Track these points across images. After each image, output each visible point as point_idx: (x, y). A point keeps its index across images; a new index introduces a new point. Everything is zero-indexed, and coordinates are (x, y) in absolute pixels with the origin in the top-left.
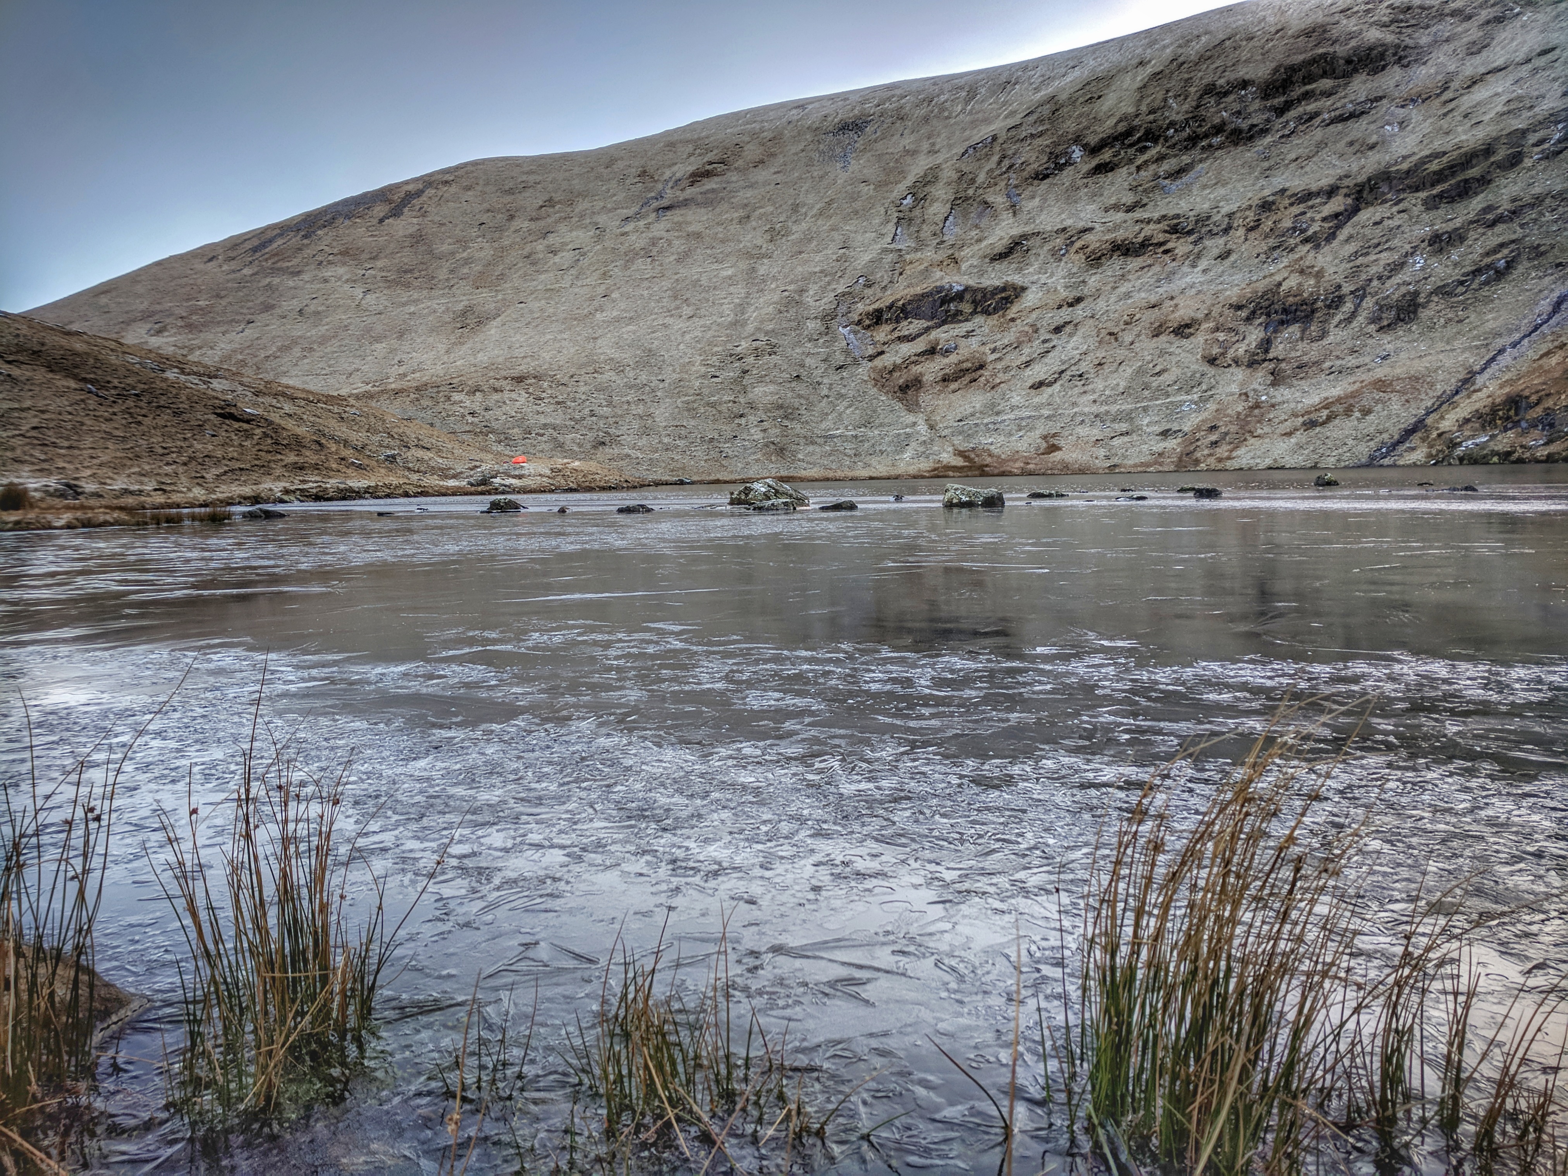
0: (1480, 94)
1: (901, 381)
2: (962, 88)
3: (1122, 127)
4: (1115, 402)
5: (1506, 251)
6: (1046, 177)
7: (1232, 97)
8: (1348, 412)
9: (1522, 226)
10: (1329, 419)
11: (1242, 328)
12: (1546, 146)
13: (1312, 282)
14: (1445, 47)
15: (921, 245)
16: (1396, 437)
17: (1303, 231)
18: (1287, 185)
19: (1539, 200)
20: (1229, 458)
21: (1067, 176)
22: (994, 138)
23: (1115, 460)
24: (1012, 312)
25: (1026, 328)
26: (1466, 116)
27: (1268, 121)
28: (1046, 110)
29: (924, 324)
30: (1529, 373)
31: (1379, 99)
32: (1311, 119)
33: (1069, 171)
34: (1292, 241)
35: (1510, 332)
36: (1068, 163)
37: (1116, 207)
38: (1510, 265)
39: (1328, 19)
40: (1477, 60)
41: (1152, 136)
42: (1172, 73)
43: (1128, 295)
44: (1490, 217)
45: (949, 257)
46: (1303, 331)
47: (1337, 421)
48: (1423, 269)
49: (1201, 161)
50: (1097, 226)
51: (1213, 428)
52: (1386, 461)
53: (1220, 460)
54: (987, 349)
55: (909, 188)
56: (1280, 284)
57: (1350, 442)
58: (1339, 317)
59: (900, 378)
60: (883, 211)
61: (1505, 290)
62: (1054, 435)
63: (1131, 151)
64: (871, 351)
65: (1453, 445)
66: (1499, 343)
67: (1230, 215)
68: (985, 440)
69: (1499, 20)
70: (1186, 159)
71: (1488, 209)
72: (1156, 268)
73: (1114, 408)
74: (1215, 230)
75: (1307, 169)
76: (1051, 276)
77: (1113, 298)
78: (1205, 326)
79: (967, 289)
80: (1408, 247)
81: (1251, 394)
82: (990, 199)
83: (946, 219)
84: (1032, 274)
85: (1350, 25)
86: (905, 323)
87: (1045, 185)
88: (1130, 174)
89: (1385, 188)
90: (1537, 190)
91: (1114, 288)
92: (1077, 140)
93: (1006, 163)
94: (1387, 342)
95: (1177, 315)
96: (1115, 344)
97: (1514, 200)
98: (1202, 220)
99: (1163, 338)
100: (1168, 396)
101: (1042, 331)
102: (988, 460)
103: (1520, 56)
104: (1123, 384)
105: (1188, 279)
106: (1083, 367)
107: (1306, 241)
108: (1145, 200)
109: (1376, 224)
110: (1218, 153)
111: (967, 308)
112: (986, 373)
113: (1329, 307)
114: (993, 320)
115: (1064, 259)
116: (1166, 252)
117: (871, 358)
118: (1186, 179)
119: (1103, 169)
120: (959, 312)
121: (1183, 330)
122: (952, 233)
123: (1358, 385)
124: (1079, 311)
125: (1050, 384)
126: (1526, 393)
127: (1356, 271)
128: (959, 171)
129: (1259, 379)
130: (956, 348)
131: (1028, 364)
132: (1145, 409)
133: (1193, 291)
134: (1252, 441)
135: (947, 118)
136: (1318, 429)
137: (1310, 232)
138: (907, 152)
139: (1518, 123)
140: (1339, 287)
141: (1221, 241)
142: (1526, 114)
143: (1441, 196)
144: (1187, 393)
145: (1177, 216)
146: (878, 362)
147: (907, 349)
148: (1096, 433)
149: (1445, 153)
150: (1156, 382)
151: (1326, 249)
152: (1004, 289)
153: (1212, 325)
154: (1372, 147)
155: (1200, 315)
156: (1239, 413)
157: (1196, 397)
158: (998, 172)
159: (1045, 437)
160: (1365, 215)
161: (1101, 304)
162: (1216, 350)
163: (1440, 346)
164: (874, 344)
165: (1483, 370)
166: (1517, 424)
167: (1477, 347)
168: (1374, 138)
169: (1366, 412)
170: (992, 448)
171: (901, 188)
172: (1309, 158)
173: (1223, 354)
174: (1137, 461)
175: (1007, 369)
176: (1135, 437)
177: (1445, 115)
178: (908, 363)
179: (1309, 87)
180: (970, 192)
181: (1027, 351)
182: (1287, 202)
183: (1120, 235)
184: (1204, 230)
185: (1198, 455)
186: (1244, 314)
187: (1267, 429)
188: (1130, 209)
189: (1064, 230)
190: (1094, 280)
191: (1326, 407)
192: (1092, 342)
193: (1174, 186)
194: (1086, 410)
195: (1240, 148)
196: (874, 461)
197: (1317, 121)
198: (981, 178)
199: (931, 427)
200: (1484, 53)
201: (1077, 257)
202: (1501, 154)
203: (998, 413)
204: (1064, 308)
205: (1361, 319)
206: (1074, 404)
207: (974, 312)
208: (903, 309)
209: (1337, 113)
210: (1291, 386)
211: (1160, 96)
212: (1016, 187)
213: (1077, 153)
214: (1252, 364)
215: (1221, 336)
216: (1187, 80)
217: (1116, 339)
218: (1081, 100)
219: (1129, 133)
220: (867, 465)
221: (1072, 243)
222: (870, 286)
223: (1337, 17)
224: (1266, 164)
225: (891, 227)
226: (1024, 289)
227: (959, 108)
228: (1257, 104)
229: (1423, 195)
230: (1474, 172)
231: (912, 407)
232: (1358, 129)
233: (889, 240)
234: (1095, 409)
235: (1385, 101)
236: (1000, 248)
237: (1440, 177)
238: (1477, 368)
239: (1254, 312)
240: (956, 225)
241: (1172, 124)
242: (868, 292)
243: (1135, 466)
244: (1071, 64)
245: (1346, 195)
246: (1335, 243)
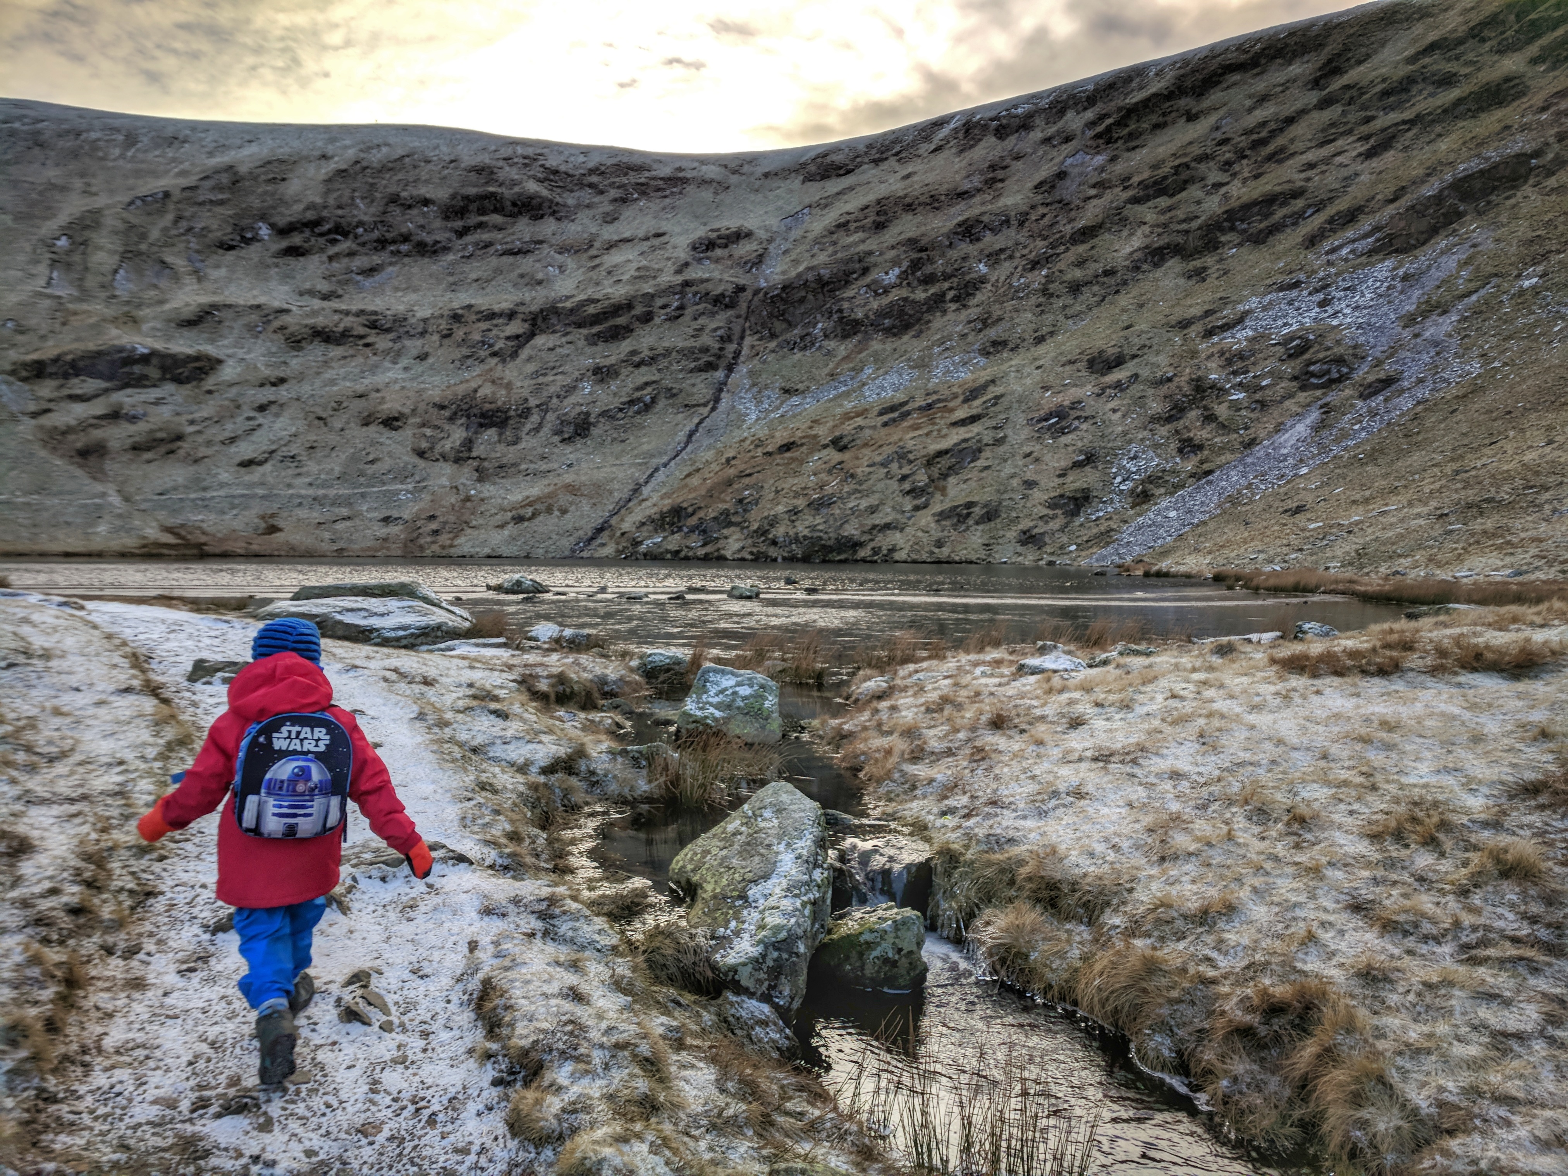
0: (615, 258)
1: (79, 445)
2: (117, 130)
3: (310, 215)
4: (332, 486)
5: (649, 389)
6: (231, 248)
7: (414, 212)
8: (549, 510)
9: (659, 370)
10: (534, 515)
11: (446, 427)
12: (668, 310)
13: (503, 392)
14: (587, 211)
15: (85, 295)
16: (590, 534)
17: (491, 346)
18: (473, 302)
19: (668, 352)
20: (451, 546)
21: (253, 252)
22: (167, 195)
23: (341, 544)
24: (210, 382)
25: (226, 403)
26: (609, 273)
27: (450, 240)
28: (225, 179)
29: (104, 385)
30: (680, 489)
31: (541, 242)
32: (486, 247)
33: (255, 247)
34: (482, 354)
35: (661, 454)
36: (255, 239)
37: (311, 293)
38: (654, 400)
39: (494, 163)
40: (611, 228)
41: (341, 231)
42: (356, 174)
43: (333, 382)
44: (637, 359)
45: (127, 314)
46: (500, 435)
47: (541, 518)
48: (590, 393)
49: (391, 264)
50: (294, 308)
51: (432, 517)
52: (585, 554)
53: (443, 547)
54: (183, 419)
55: (62, 228)
56: (476, 391)
57: (554, 537)
58: (528, 426)
59: (80, 441)
60: (28, 247)
61: (650, 419)
62: (273, 516)
63: (322, 240)
64: (32, 407)
65: (636, 543)
66: (655, 462)
67: (425, 320)
68: (196, 517)
69: (624, 200)
70: (377, 259)
71: (634, 353)
72: (361, 360)
73: (332, 492)
74: (412, 332)
75: (488, 290)
76: (249, 352)
77: (318, 383)
78: (412, 420)
79: (154, 353)
80: (577, 374)
81: (461, 487)
82: (169, 259)
83: (116, 271)
84: (227, 347)
85: (511, 173)
86: (75, 381)
87: (230, 256)
88: (323, 263)
89: (554, 320)
90: (666, 344)
91: (318, 373)
92: (263, 217)
93: (184, 225)
94: (569, 452)
95: (385, 407)
96: (325, 429)
97: (651, 349)
98: (400, 321)
99: (373, 428)
100: (384, 484)
101: (245, 407)
102: (203, 539)
103: (641, 233)
104: (337, 469)
105: (390, 374)
106: (294, 449)
107: (494, 354)
108: (340, 292)
109: (551, 349)
110: (406, 260)
111: (153, 372)
112: (185, 445)
113: (520, 416)
114: (186, 390)
115: (262, 336)
116: (367, 345)
117: (35, 415)
118: (378, 278)
119: (294, 252)
120: (145, 377)
121: (391, 422)
122: (125, 285)
123: (552, 488)
124: (283, 393)
125: (260, 463)
126: (685, 505)
127: (538, 389)
128: (125, 221)
129: (465, 475)
130: (145, 415)
131: (233, 440)
132: (363, 495)
133: (397, 387)
134: (469, 531)
135: (102, 159)
136: (526, 524)
137: (496, 348)
138: (53, 187)
139: (648, 288)
140: (526, 400)
141: (419, 343)
142: (652, 282)
143: (598, 335)
144: (402, 483)
145: (375, 313)
146: (46, 421)
147: (80, 410)
148: (316, 515)
149: (598, 301)
150: (370, 470)
151: (511, 365)
152: (197, 358)
153: (418, 420)
154: (540, 283)
155: (406, 411)
156: (453, 505)
157: (410, 487)
158: (174, 232)
159: (263, 517)
160: (540, 341)
161: (306, 389)
162: (424, 445)
163: (612, 460)
164: (37, 399)
165: (647, 483)
166: (680, 529)
167: (640, 464)
168: (540, 276)
169: (564, 512)
170: (204, 525)
171: (50, 226)
172: (488, 281)
173: (432, 449)
174: (363, 545)
175: (209, 443)
176: (357, 522)
177: (594, 268)
178: (83, 426)
179: (484, 219)
180: (143, 247)
181: (230, 428)
182: (474, 317)
183: (320, 321)
184: (402, 330)
185: (422, 541)
186: (447, 413)
187: (481, 521)
188: (325, 297)
189: (259, 307)
190: (296, 363)
191: (530, 505)
192: (301, 425)
193: (368, 283)
194: (303, 492)
195: (426, 260)
196: (60, 534)
197: (491, 250)
198: (155, 234)
199: (127, 499)
200: (616, 224)
201: (275, 337)
202: (639, 310)
203: (205, 489)
204: (268, 387)
205: (546, 430)
206: (289, 486)
207: (163, 379)
208: (73, 364)
209: (509, 246)
210: (494, 484)
211: (347, 193)
212: (198, 252)
213: (264, 231)
214: (457, 460)
215: (428, 432)
216: (372, 185)
217: (326, 424)
218: (263, 177)
219: (317, 223)
220: (54, 539)
221: (269, 321)
222: (22, 333)
223: (501, 163)
224: (451, 279)
225: (42, 269)
226: (220, 362)
227: (117, 152)
228: (438, 223)
229: (585, 331)
230: (621, 320)
231: (98, 475)
232: (526, 264)
233: (42, 282)
234: (311, 492)
235: (545, 245)
236: (188, 313)
237: (596, 319)
238: (641, 481)
239: (455, 413)
240: (128, 280)
241: (360, 224)
242: (20, 338)
243: (363, 550)
244: (247, 137)
245: (524, 321)
246: (518, 361)
